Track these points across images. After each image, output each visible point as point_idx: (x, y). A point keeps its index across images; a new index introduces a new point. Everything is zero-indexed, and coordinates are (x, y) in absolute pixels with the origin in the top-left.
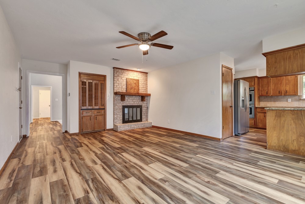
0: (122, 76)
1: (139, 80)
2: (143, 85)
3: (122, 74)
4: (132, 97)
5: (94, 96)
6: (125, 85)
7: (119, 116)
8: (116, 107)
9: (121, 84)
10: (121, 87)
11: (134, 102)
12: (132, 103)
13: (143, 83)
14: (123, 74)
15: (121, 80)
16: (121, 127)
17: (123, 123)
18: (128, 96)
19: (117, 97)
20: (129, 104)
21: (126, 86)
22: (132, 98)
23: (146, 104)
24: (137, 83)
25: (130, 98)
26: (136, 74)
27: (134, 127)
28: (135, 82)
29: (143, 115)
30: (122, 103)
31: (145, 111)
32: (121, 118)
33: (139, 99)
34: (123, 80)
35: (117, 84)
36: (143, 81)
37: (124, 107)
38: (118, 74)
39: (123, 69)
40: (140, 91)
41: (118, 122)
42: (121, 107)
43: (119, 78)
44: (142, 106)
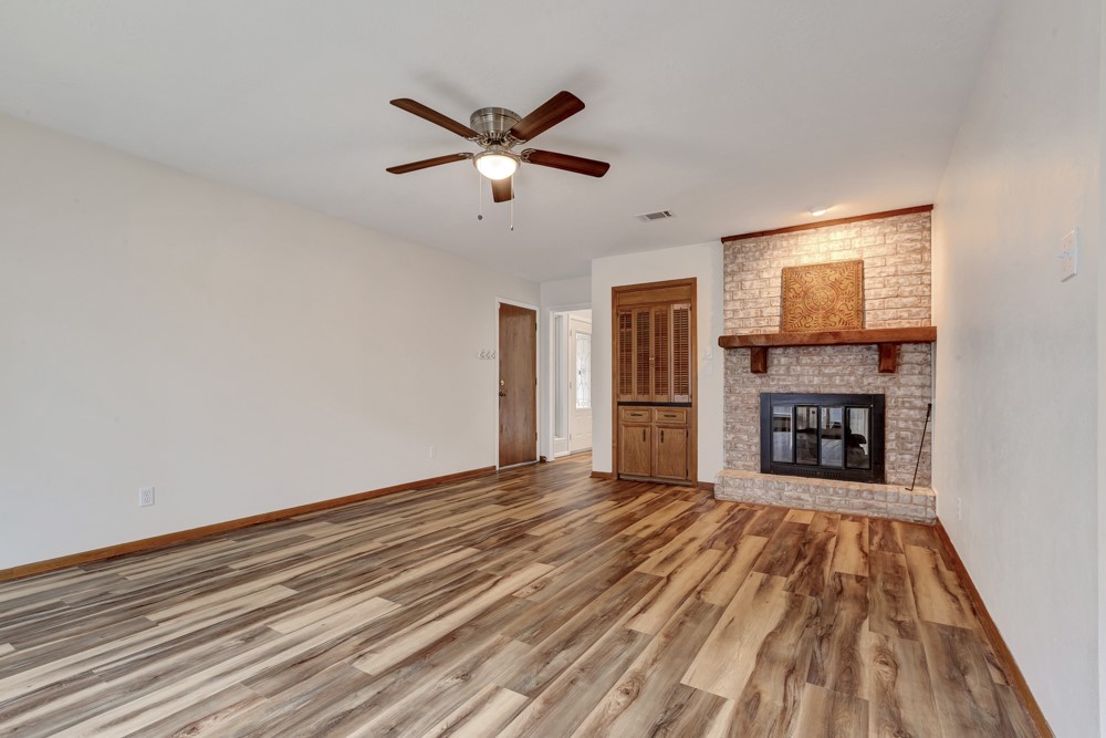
0: (762, 264)
1: (860, 262)
2: (893, 280)
3: (762, 255)
4: (819, 354)
5: (652, 359)
6: (778, 303)
7: (745, 437)
8: (733, 398)
9: (755, 299)
10: (753, 313)
11: (831, 376)
12: (816, 380)
13: (892, 270)
14: (767, 256)
15: (756, 284)
16: (729, 485)
17: (764, 471)
18: (791, 351)
19: (734, 359)
20: (797, 385)
21: (783, 307)
22: (816, 359)
23: (923, 386)
24: (846, 282)
25: (805, 360)
26: (839, 234)
27: (799, 498)
28: (834, 276)
29: (889, 446)
30: (758, 381)
31: (907, 429)
32: (753, 448)
33: (863, 363)
34: (764, 280)
35: (738, 303)
36: (891, 261)
37: (767, 400)
38: (739, 260)
39: (763, 234)
40: (868, 318)
41: (740, 463)
42: (755, 402)
43: (744, 275)
44: (884, 395)
